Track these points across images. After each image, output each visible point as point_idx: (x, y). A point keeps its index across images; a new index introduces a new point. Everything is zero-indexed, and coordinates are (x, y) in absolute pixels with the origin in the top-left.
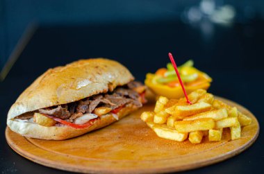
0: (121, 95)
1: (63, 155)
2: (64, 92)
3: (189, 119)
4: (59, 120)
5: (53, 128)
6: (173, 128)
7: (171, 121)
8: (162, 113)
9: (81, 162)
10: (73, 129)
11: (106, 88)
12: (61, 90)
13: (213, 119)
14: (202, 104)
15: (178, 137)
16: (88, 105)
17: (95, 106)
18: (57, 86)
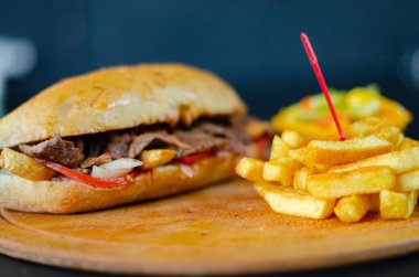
0: (206, 132)
1: (55, 236)
2: (73, 113)
3: (338, 171)
4: (57, 167)
5: (45, 184)
6: (306, 193)
7: (302, 177)
8: (283, 160)
9: (83, 248)
10: (87, 189)
11: (174, 115)
12: (69, 107)
13: (391, 170)
14: (373, 142)
15: (313, 208)
16: (129, 144)
17: (142, 146)
18: (61, 100)
